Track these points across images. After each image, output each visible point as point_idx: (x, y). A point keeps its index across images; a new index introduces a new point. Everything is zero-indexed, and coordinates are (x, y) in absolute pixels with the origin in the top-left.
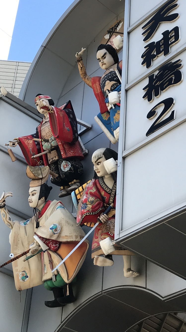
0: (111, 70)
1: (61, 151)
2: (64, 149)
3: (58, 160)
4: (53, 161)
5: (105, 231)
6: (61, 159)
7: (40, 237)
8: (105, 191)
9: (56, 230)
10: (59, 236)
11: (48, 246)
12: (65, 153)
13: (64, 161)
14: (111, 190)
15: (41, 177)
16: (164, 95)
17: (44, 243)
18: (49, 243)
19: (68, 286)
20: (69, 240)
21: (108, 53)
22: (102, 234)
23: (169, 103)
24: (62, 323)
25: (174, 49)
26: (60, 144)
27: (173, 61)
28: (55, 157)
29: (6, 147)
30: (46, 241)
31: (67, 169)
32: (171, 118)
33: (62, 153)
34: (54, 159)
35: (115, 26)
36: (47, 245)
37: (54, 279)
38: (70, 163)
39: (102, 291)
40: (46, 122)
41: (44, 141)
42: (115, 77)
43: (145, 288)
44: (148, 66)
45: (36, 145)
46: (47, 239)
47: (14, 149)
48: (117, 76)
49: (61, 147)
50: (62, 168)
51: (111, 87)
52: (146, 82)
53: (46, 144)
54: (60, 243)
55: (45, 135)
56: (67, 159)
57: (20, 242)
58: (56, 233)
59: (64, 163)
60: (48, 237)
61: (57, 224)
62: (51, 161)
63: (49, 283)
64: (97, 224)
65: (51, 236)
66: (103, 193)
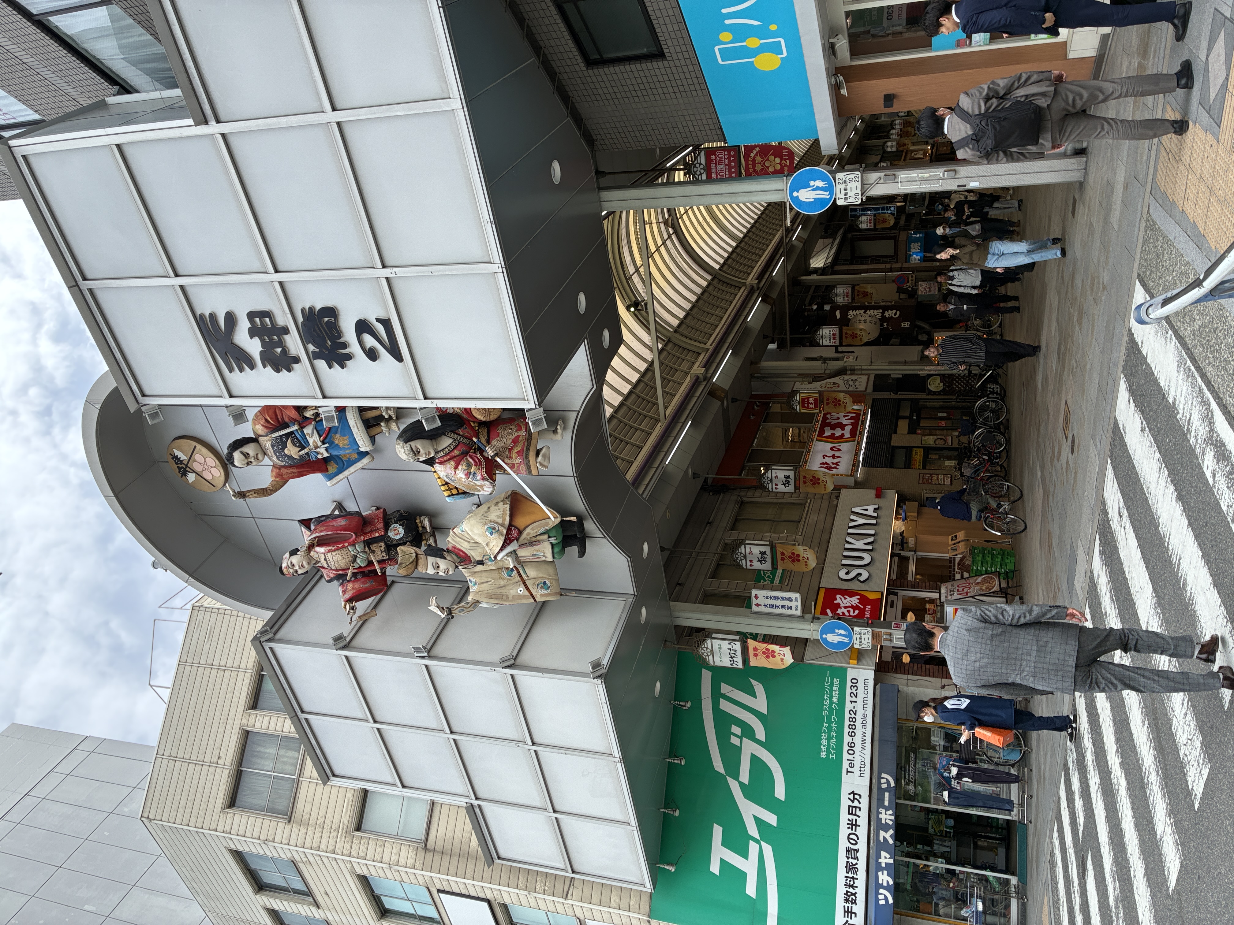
0: (268, 445)
1: (373, 536)
2: (371, 532)
3: (385, 544)
4: (385, 551)
5: (507, 453)
6: (384, 538)
7: (501, 550)
8: (454, 449)
9: (494, 528)
10: (502, 525)
11: (513, 540)
12: (377, 530)
13: (389, 534)
14: (455, 440)
15: (414, 555)
16: (349, 334)
17: (509, 545)
18: (509, 538)
19: (565, 519)
20: (508, 513)
21: (240, 450)
22: (510, 457)
23: (363, 327)
24: (605, 537)
25: (283, 318)
26: (362, 538)
27: (300, 319)
28: (381, 547)
29: (353, 624)
30: (506, 543)
31: (401, 530)
32: (386, 323)
33: (377, 535)
34: (382, 548)
35: (177, 463)
36: (511, 541)
37: (553, 540)
38: (393, 526)
39: (574, 476)
40: (325, 559)
41: (353, 563)
42: (281, 440)
43: (579, 412)
44: (297, 360)
45: (356, 578)
46: (505, 542)
47: (359, 612)
48: (281, 436)
49: (368, 537)
50: (398, 537)
51: (295, 446)
52: (321, 364)
53: (358, 561)
54: (511, 525)
55: (344, 561)
56: (387, 528)
57: (499, 591)
58: (497, 528)
59: (391, 534)
60: (503, 538)
61: (486, 527)
62: (384, 554)
63: (556, 550)
64: (498, 460)
65: (502, 534)
66: (456, 452)
